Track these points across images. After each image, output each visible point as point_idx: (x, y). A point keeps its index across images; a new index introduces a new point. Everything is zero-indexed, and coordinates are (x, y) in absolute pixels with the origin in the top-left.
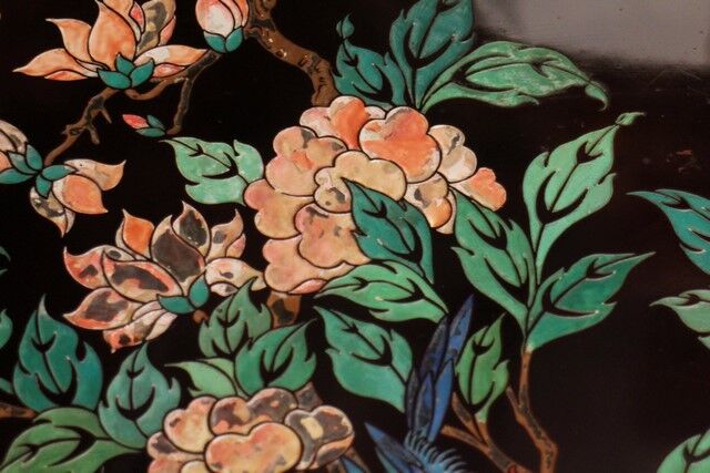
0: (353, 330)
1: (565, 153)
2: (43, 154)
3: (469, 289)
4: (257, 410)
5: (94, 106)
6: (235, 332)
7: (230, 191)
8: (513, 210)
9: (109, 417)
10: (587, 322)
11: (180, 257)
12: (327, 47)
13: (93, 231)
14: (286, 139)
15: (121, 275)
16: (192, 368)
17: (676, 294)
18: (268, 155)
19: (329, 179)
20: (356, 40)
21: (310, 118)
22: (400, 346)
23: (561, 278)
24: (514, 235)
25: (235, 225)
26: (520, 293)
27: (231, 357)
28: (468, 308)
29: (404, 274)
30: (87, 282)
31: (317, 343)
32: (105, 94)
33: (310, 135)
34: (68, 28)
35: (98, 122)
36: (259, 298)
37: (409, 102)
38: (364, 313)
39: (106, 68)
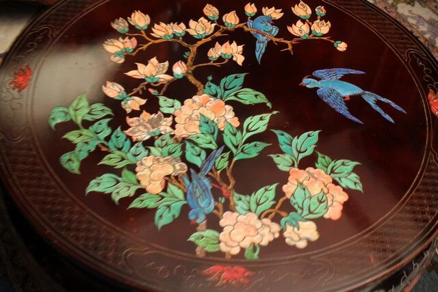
0: (193, 147)
1: (257, 117)
2: (128, 93)
3: (224, 144)
4: (165, 160)
5: (142, 86)
6: (164, 143)
7: (171, 111)
8: (240, 128)
9: (129, 156)
10: (251, 156)
11: (155, 124)
12: (204, 82)
13: (135, 114)
14: (188, 102)
15: (140, 125)
16: (152, 148)
17: (275, 154)
18: (182, 104)
19: (197, 113)
20: (212, 81)
21: (195, 98)
22: (204, 154)
23: (247, 145)
24: (239, 134)
25: (171, 118)
26: (236, 147)
27: (162, 148)
28: (222, 148)
29: (209, 138)
30: (131, 125)
31: (183, 148)
32: (146, 83)
33: (194, 102)
34: (140, 66)
35: (143, 89)
36: (172, 136)
37: (221, 98)
38: (196, 144)
39: (147, 77)
